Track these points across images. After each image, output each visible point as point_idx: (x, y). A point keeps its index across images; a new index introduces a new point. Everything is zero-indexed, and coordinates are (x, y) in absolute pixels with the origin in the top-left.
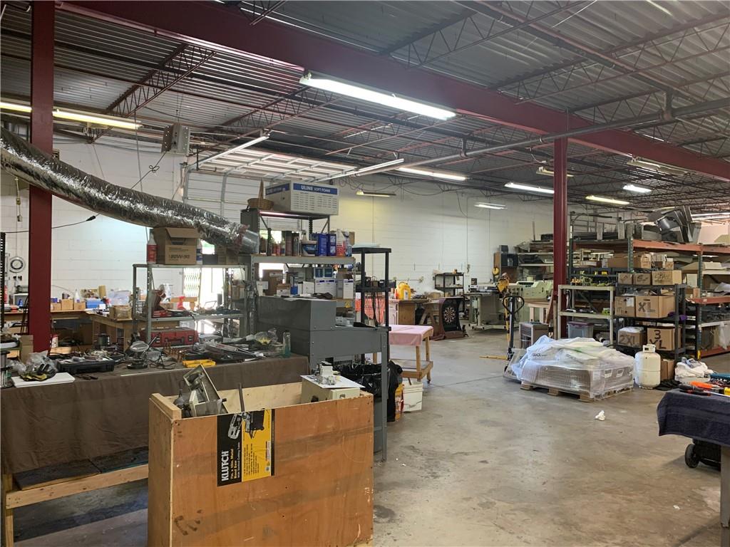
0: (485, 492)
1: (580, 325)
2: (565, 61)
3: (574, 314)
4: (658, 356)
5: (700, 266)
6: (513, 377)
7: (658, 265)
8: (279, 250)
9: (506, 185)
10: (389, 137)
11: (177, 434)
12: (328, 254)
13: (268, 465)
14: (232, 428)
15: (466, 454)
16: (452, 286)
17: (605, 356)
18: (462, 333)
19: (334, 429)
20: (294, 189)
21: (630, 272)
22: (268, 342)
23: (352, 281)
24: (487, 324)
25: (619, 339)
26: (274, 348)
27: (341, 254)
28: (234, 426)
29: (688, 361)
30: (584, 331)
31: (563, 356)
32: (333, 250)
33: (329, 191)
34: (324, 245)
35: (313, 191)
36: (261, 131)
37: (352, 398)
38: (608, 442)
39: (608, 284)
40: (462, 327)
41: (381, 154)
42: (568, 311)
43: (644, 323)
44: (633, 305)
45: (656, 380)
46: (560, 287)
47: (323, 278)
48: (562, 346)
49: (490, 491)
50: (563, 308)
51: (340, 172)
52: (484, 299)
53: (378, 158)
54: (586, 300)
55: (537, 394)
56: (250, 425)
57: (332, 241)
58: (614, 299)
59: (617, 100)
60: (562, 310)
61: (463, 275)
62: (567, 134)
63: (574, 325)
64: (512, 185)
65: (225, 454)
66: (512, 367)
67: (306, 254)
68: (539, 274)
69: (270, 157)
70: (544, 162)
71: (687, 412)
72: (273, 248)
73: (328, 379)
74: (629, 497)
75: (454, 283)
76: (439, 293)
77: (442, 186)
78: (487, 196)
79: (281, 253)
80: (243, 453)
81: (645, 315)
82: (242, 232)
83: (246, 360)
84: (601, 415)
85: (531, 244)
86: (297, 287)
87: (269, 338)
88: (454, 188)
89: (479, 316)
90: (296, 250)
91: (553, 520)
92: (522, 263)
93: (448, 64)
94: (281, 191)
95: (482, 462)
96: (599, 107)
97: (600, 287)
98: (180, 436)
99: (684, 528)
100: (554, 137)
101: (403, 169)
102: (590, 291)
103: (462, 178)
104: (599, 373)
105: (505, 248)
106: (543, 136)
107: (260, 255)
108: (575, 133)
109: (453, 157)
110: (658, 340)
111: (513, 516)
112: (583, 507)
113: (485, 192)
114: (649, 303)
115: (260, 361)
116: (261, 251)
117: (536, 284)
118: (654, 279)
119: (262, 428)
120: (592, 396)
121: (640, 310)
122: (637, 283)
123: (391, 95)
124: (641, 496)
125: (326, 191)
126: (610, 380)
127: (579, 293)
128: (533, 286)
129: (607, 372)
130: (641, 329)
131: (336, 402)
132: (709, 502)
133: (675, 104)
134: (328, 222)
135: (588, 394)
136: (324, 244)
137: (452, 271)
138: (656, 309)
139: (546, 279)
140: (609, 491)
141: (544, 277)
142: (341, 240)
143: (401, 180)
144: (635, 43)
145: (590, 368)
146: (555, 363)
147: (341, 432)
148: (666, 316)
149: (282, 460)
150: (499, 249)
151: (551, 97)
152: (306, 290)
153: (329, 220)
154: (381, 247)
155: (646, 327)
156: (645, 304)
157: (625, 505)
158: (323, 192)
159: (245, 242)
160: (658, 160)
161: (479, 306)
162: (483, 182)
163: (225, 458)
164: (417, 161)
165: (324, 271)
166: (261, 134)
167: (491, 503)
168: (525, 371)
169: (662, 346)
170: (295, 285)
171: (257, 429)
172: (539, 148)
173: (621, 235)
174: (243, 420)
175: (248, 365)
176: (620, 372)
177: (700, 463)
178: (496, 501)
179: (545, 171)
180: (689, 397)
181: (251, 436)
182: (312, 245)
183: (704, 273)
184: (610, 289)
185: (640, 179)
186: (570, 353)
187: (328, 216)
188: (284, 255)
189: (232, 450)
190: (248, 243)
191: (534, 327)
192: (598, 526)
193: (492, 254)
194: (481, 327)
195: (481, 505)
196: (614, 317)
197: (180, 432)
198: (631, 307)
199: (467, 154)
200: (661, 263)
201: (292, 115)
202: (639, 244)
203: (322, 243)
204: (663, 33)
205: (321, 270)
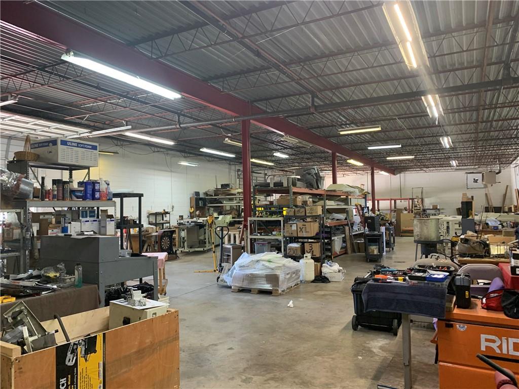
0: (242, 371)
1: (263, 244)
2: (255, 67)
3: (259, 237)
4: (313, 261)
5: (325, 203)
6: (225, 284)
7: (305, 203)
8: (51, 196)
9: (201, 150)
10: (123, 109)
11: (18, 371)
12: (94, 198)
13: (100, 383)
14: (69, 356)
15: (216, 345)
16: (162, 222)
17: (286, 264)
18: (174, 256)
19: (151, 342)
20: (61, 144)
21: (292, 208)
22: (58, 275)
23: (113, 220)
24: (191, 248)
25: (288, 251)
26: (64, 280)
27: (104, 199)
28: (71, 353)
29: (329, 263)
30: (265, 248)
31: (260, 265)
32: (97, 195)
33: (91, 147)
34: (90, 191)
35: (78, 147)
36: (9, 96)
37: (164, 315)
38: (302, 322)
39: (279, 216)
40: (174, 251)
41: (109, 122)
42: (254, 235)
43: (301, 240)
44: (296, 229)
45: (312, 277)
46: (249, 219)
47: (88, 219)
48: (259, 259)
49: (245, 370)
50: (251, 234)
51: (76, 133)
52: (189, 230)
53: (106, 124)
54: (264, 227)
55: (244, 294)
56: (85, 351)
57: (96, 188)
58: (284, 226)
59: (280, 97)
60: (250, 235)
61: (169, 214)
62: (250, 117)
63: (259, 244)
64: (205, 150)
65: (63, 381)
66: (224, 276)
67: (75, 198)
68: (219, 211)
69: (13, 118)
70: (230, 135)
71: (381, 295)
72: (46, 193)
73: (140, 301)
74: (331, 357)
75: (163, 220)
76: (153, 228)
77: (153, 148)
78: (185, 157)
79: (53, 198)
80: (79, 377)
81: (303, 235)
82: (20, 180)
83: (43, 293)
84: (291, 304)
85: (215, 191)
86: (67, 227)
87: (56, 271)
88: (162, 150)
89: (186, 243)
90: (66, 195)
91: (294, 382)
92: (209, 204)
93: (177, 59)
94: (48, 146)
95: (229, 349)
96: (270, 101)
97: (274, 218)
98: (21, 372)
99: (370, 370)
100: (242, 119)
101: (128, 134)
102: (266, 221)
103: (171, 143)
104: (283, 275)
105: (197, 194)
106: (235, 117)
107: (33, 200)
108: (256, 117)
109: (170, 127)
110: (311, 251)
111: (268, 385)
112: (309, 369)
113: (183, 154)
114: (306, 227)
115: (57, 293)
116: (34, 197)
117: (221, 217)
118: (307, 212)
119: (95, 352)
120: (280, 292)
121: (300, 232)
122: (297, 215)
123: (136, 77)
124: (338, 354)
125: (88, 147)
126: (289, 279)
127: (260, 222)
128: (219, 219)
129: (288, 274)
130: (300, 244)
131: (152, 320)
132: (375, 350)
133: (316, 102)
134: (88, 173)
135: (278, 290)
136: (90, 189)
137: (162, 211)
138: (310, 231)
139: (225, 214)
140: (318, 355)
141: (223, 213)
142: (103, 187)
143: (122, 143)
144: (299, 61)
145: (278, 272)
146: (254, 271)
147: (157, 344)
148: (314, 235)
149: (112, 377)
150: (193, 194)
151: (241, 92)
152: (74, 229)
153: (89, 171)
154: (135, 192)
155: (303, 243)
156: (303, 228)
157: (332, 362)
158: (86, 148)
159: (22, 189)
160: (297, 137)
161: (186, 235)
162: (184, 147)
163: (63, 385)
164: (140, 128)
165: (88, 212)
166: (9, 99)
167: (250, 378)
168: (235, 278)
169: (314, 254)
170: (66, 225)
171: (90, 354)
172: (225, 126)
173: (285, 185)
174: (79, 347)
175: (46, 297)
176: (294, 273)
177: (359, 327)
178: (252, 376)
179: (230, 141)
180: (381, 285)
181: (86, 360)
182: (80, 191)
183: (327, 207)
184: (281, 219)
185: (284, 148)
186: (264, 263)
187: (88, 168)
188: (56, 200)
189: (69, 376)
190: (25, 190)
191: (232, 247)
192: (323, 380)
193: (189, 198)
194: (188, 251)
195: (244, 381)
196: (284, 237)
197: (21, 368)
198: (294, 230)
199: (181, 126)
200: (307, 201)
201: (42, 85)
202: (295, 190)
203: (88, 190)
204: (316, 57)
205: (86, 212)
